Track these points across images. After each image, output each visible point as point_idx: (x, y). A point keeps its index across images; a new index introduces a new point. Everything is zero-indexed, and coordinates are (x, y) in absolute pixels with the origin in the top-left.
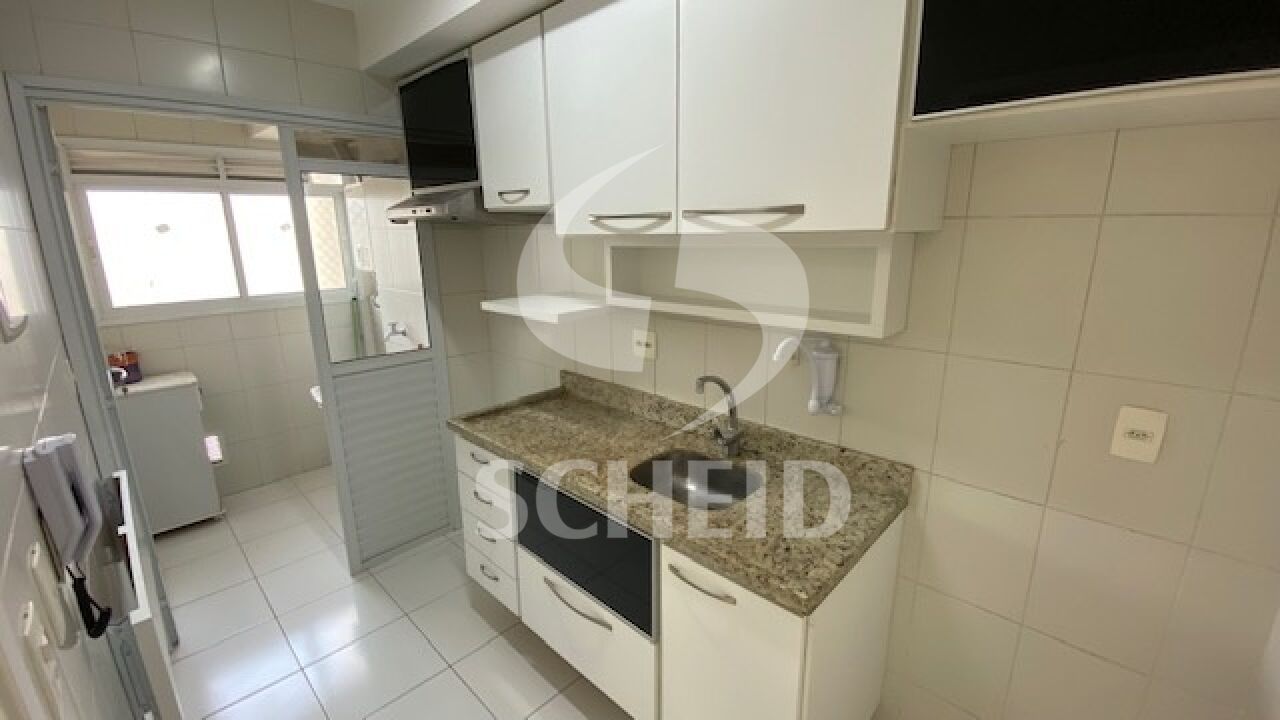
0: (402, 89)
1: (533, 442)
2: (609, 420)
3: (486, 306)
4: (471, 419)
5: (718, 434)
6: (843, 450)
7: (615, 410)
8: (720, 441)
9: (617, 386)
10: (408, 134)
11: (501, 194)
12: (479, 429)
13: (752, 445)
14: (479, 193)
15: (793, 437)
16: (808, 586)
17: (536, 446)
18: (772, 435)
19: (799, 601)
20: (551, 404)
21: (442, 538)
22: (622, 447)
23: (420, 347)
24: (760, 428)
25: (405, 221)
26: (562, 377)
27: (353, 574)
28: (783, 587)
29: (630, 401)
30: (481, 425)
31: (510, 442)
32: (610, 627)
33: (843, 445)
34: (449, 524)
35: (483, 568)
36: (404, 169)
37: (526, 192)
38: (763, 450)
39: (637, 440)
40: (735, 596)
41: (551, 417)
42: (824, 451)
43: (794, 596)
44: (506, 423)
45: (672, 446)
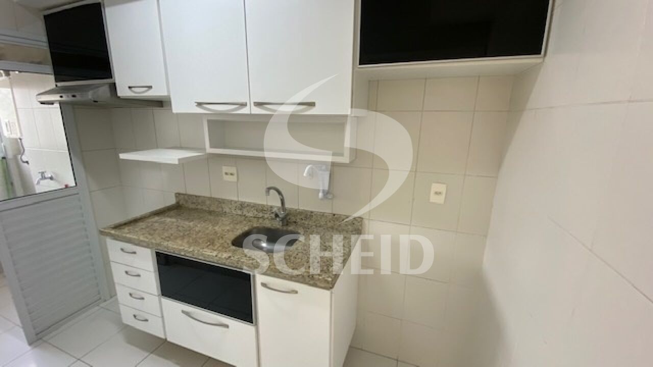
0: (46, 17)
1: (167, 235)
2: (212, 217)
3: (123, 156)
4: (118, 227)
5: (277, 216)
6: (334, 215)
7: (214, 211)
8: (278, 219)
9: (214, 198)
10: (50, 47)
11: (130, 87)
12: (126, 232)
13: (293, 219)
14: (113, 87)
15: (312, 212)
16: (331, 275)
17: (169, 237)
18: (302, 213)
19: (328, 282)
20: (172, 213)
21: (97, 308)
22: (223, 230)
23: (67, 186)
24: (296, 210)
25: (52, 103)
26: (176, 197)
27: (30, 344)
28: (320, 278)
29: (223, 206)
30: (126, 230)
31: (150, 237)
32: (227, 326)
33: (334, 212)
34: (100, 299)
35: (135, 316)
36: (49, 68)
37: (150, 87)
38: (298, 220)
39: (232, 225)
40: (296, 289)
41: (174, 220)
42: (326, 216)
43: (326, 280)
44: (143, 227)
45: (252, 226)
